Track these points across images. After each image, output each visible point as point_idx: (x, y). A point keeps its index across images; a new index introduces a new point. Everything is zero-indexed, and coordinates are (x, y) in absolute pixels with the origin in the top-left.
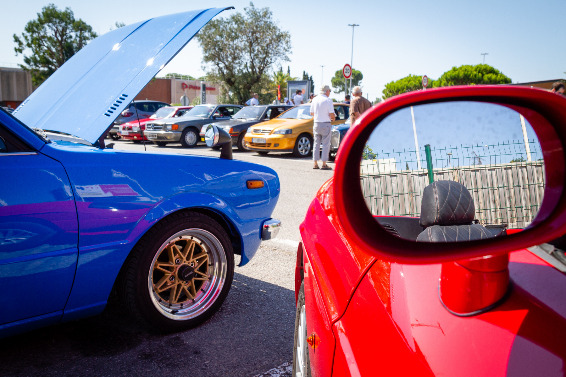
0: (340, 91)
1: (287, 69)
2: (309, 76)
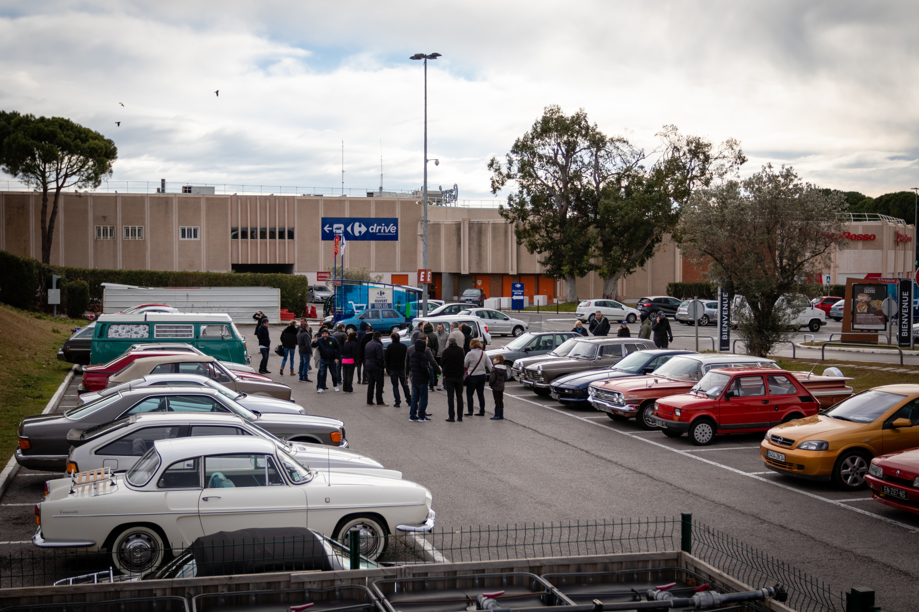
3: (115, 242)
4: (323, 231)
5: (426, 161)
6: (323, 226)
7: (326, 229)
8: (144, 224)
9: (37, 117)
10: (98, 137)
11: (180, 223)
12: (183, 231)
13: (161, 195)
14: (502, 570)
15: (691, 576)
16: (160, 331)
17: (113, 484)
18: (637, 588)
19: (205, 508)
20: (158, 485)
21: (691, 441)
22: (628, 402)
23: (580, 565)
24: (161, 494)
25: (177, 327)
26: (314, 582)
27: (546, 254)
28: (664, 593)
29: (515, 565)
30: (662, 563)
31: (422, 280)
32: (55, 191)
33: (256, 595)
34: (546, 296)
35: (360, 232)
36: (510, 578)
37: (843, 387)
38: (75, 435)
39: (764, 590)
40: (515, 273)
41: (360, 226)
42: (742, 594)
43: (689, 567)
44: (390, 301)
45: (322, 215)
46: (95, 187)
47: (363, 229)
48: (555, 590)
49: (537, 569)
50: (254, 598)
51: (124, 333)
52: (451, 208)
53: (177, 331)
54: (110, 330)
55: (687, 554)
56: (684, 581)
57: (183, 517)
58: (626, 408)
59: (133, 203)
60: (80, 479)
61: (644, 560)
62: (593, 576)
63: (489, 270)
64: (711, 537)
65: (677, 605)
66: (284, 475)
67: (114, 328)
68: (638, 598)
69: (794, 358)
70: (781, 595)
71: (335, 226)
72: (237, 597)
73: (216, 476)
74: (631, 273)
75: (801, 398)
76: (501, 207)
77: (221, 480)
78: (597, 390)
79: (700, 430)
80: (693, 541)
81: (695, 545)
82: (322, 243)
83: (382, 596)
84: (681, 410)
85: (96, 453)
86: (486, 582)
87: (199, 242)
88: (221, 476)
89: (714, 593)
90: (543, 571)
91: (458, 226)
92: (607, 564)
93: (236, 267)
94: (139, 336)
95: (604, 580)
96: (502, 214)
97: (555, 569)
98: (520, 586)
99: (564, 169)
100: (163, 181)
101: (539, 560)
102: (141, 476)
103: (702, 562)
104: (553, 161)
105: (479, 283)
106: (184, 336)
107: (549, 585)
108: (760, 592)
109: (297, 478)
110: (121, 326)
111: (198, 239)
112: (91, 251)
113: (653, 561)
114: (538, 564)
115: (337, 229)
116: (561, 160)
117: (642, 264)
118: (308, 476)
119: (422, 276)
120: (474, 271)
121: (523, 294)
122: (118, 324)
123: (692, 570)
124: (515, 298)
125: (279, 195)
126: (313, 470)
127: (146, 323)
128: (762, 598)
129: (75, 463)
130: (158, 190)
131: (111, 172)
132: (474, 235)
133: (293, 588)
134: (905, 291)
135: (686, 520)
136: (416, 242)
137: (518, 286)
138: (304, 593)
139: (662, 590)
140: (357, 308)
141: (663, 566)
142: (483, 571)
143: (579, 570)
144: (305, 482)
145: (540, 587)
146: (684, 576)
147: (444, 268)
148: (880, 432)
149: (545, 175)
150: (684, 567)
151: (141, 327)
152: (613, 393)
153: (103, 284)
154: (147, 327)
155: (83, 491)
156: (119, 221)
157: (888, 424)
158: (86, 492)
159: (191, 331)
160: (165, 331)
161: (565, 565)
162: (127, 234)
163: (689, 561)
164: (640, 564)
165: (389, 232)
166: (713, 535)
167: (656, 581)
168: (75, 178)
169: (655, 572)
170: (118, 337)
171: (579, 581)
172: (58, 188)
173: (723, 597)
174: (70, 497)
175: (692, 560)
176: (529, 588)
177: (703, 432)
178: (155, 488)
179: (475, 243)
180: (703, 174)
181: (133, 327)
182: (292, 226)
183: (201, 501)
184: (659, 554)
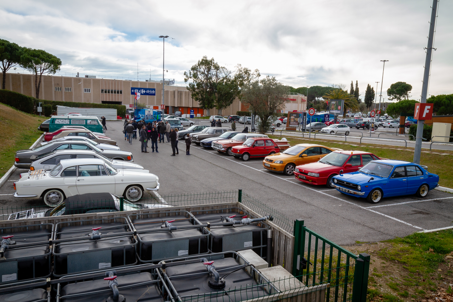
0: (393, 99)
1: (356, 83)
2: (371, 88)
3: (62, 92)
4: (131, 92)
5: (164, 71)
6: (131, 90)
7: (133, 91)
8: (72, 87)
9: (33, 49)
10: (55, 57)
11: (84, 87)
12: (85, 90)
13: (77, 78)
14: (176, 210)
15: (241, 211)
16: (73, 122)
17: (44, 175)
18: (223, 215)
19: (78, 183)
20: (61, 176)
21: (242, 160)
22: (223, 147)
23: (203, 208)
24: (62, 179)
25: (79, 121)
26: (106, 216)
27: (201, 102)
28: (232, 218)
29: (181, 208)
30: (232, 206)
31: (162, 108)
32: (40, 74)
33: (83, 222)
34: (201, 114)
35: (143, 92)
36: (179, 213)
37: (287, 144)
38: (34, 157)
39: (266, 217)
40: (191, 107)
41: (143, 90)
42: (259, 219)
43: (241, 208)
44: (152, 114)
45: (131, 86)
46: (54, 73)
47: (144, 92)
48: (194, 218)
49: (188, 209)
50: (82, 223)
51: (61, 122)
52: (172, 86)
53: (79, 122)
54: (56, 121)
55: (240, 203)
56: (239, 212)
57: (70, 186)
58: (223, 149)
59: (68, 80)
60: (33, 173)
61: (226, 205)
62: (208, 211)
63: (184, 106)
64: (248, 198)
65: (236, 223)
66: (107, 172)
67: (57, 120)
68: (223, 219)
69: (273, 135)
70: (271, 219)
71: (135, 90)
72: (75, 223)
73: (83, 172)
74: (226, 108)
75: (275, 147)
76: (187, 87)
77: (85, 173)
78: (214, 144)
79: (245, 156)
80: (242, 199)
81: (243, 200)
82: (131, 96)
83: (131, 221)
84: (239, 150)
85: (41, 163)
86: (170, 215)
87: (91, 93)
88: (86, 172)
89: (249, 219)
90: (191, 210)
91: (174, 92)
92: (213, 207)
93: (103, 102)
94: (66, 123)
95: (212, 213)
96: (188, 89)
97: (195, 209)
98: (182, 216)
99: (207, 76)
100: (78, 73)
101: (189, 206)
102: (55, 172)
103: (245, 206)
104: (203, 73)
105: (181, 109)
106: (82, 123)
107: (192, 215)
108: (264, 218)
109: (112, 173)
110: (60, 120)
111: (90, 92)
112: (53, 95)
113: (229, 205)
114: (189, 208)
115: (136, 91)
116: (206, 73)
117: (229, 105)
118: (116, 172)
119: (162, 107)
120: (179, 106)
121: (194, 113)
122: (59, 119)
123: (242, 209)
124: (191, 114)
125: (117, 79)
126: (118, 170)
127: (68, 119)
128: (265, 220)
129: (33, 167)
130: (77, 76)
131: (60, 69)
132: (179, 95)
133: (98, 219)
134: (305, 116)
135: (240, 191)
136: (161, 97)
137: (192, 111)
138: (102, 220)
139: (231, 217)
140: (142, 116)
141: (232, 207)
142: (169, 210)
143: (203, 209)
144: (115, 174)
145: (189, 216)
146: (239, 210)
147: (170, 105)
148: (298, 158)
149: (201, 77)
150: (239, 207)
151: (67, 120)
152: (219, 145)
153: (57, 106)
154: (69, 120)
155: (33, 177)
156: (63, 86)
157: (301, 156)
158: (34, 178)
159: (84, 122)
160: (75, 122)
161: (198, 208)
162: (66, 90)
163: (240, 206)
164: (224, 207)
165: (153, 93)
166: (249, 197)
167: (230, 212)
168: (47, 70)
169: (229, 209)
170: (58, 123)
171: (203, 213)
172: (41, 74)
173: (252, 220)
174: (28, 180)
175: (242, 205)
176: (186, 217)
177: (246, 157)
178: (60, 177)
179: (179, 97)
180: (248, 79)
181: (64, 120)
182: (121, 90)
183: (77, 181)
184: (230, 203)
